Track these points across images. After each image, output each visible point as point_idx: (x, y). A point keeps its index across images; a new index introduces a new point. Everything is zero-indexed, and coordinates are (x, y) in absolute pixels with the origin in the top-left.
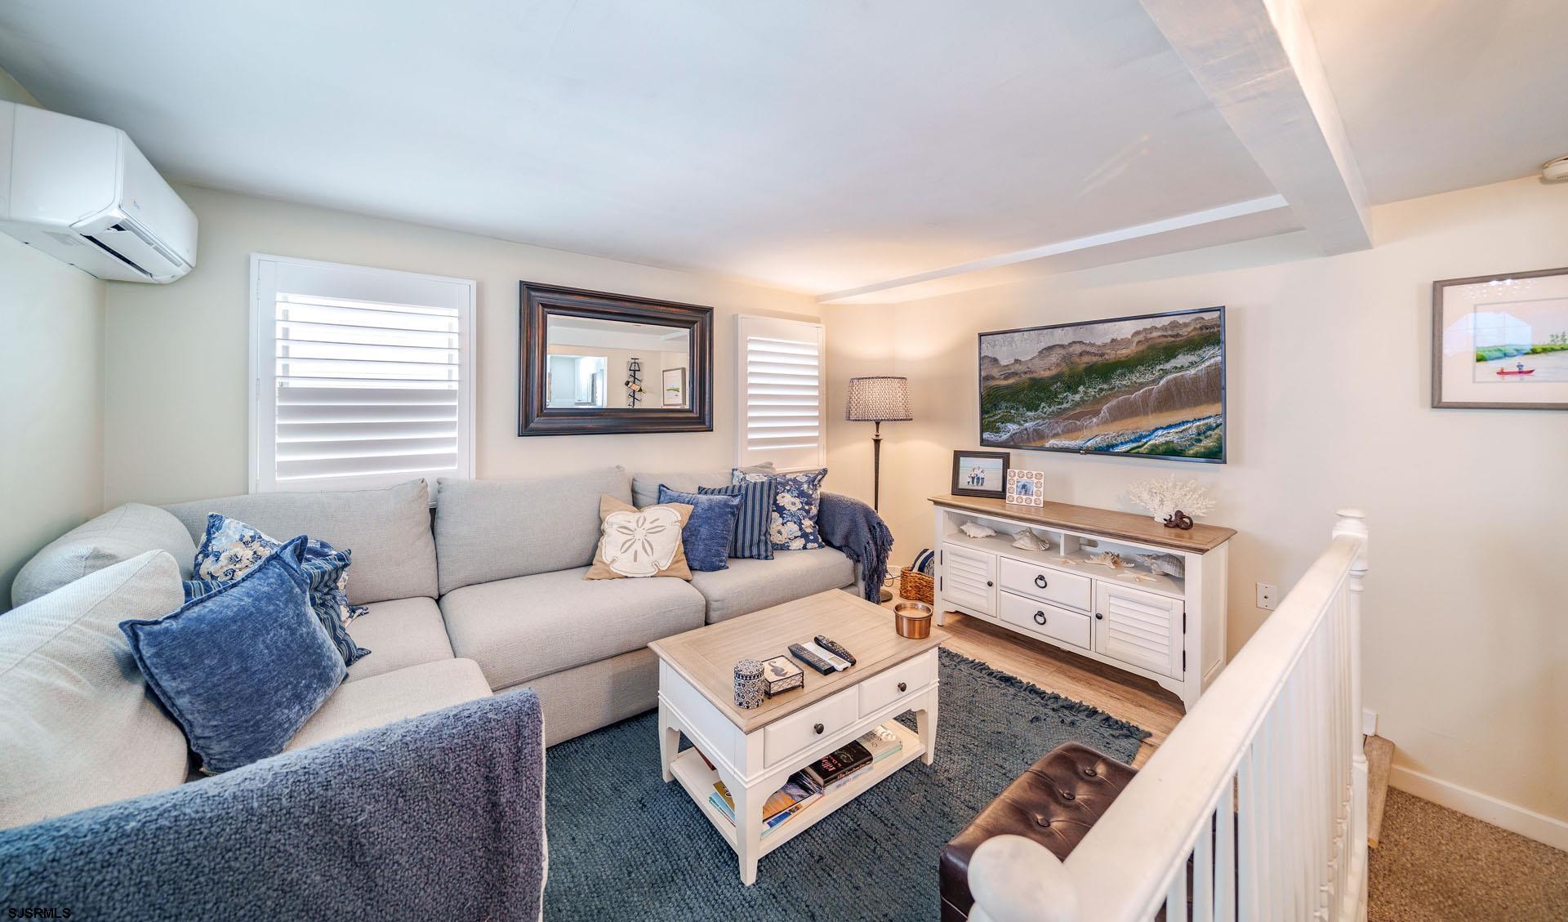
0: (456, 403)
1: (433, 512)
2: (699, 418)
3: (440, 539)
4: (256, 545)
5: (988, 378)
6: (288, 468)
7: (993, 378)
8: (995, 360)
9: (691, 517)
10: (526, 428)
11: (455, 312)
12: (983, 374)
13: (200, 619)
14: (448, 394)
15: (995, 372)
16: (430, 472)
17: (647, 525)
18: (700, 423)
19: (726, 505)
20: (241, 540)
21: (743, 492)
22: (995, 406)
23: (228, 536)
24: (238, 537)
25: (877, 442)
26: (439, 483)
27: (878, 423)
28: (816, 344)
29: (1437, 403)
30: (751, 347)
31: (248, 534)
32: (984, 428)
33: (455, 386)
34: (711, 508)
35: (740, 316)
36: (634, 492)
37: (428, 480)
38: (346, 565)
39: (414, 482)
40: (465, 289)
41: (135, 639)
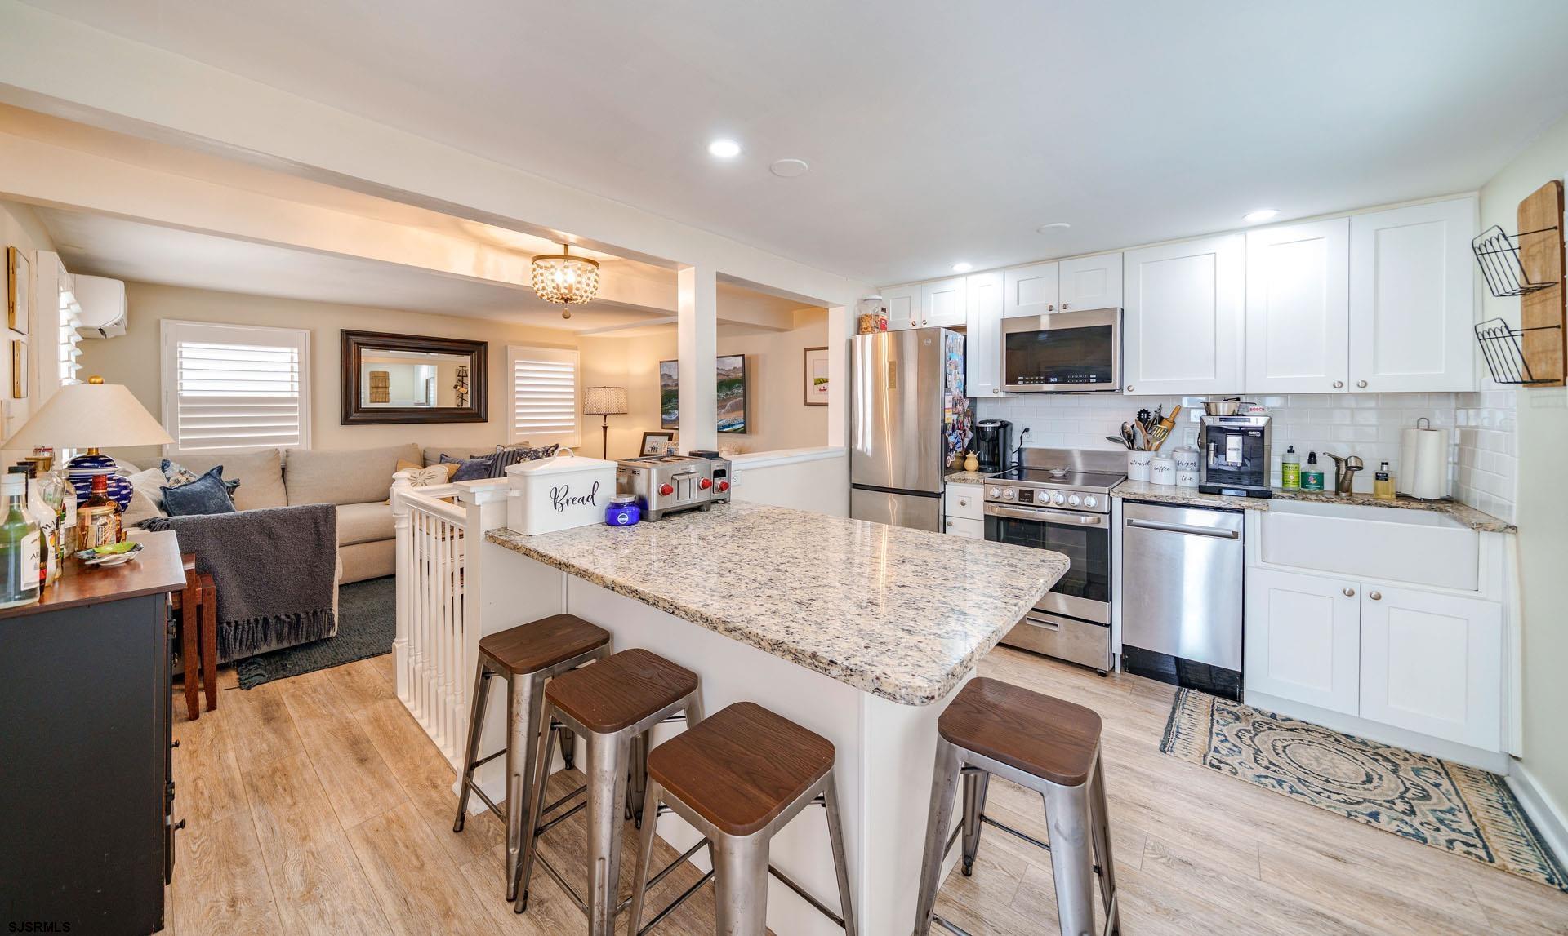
0: (297, 405)
1: (283, 469)
2: (478, 413)
3: (288, 483)
4: (187, 475)
5: (665, 385)
6: (185, 443)
7: (668, 385)
8: (670, 376)
9: (457, 471)
10: (347, 420)
11: (296, 350)
12: (663, 383)
13: (187, 490)
14: (292, 400)
15: (670, 382)
16: (282, 446)
17: (426, 475)
18: (478, 417)
19: (481, 464)
20: (180, 472)
21: (496, 457)
22: (669, 401)
23: (173, 470)
24: (178, 471)
25: (605, 428)
26: (287, 452)
27: (605, 416)
28: (573, 364)
29: (807, 404)
30: (517, 367)
31: (183, 470)
32: (663, 413)
33: (296, 395)
34: (471, 466)
35: (509, 347)
36: (425, 459)
37: (280, 449)
38: (238, 486)
39: (271, 451)
40: (303, 336)
41: (165, 493)
